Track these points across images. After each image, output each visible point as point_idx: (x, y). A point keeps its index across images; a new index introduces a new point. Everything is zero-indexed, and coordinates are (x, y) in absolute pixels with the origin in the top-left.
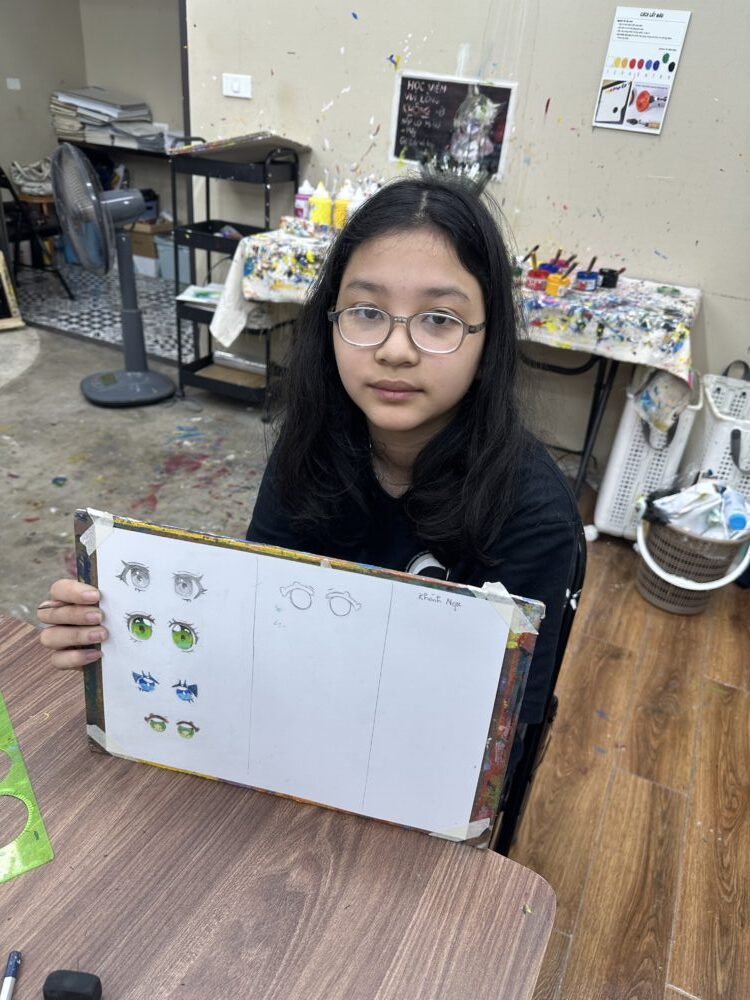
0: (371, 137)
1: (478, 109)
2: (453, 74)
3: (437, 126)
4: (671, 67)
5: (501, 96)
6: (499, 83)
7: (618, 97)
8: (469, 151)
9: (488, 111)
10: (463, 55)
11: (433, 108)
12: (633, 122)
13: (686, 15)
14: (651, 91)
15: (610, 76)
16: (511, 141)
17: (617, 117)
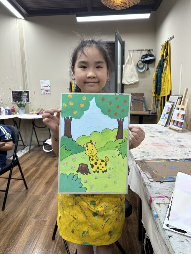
0: (9, 100)
1: (25, 94)
2: (20, 90)
3: (19, 97)
4: (49, 86)
5: (28, 92)
6: (27, 90)
7: (44, 91)
8: (25, 99)
9: (26, 94)
10: (21, 87)
11: (18, 95)
12: (47, 93)
13: (49, 81)
14: (48, 90)
15: (42, 88)
16: (30, 98)
17: (44, 93)
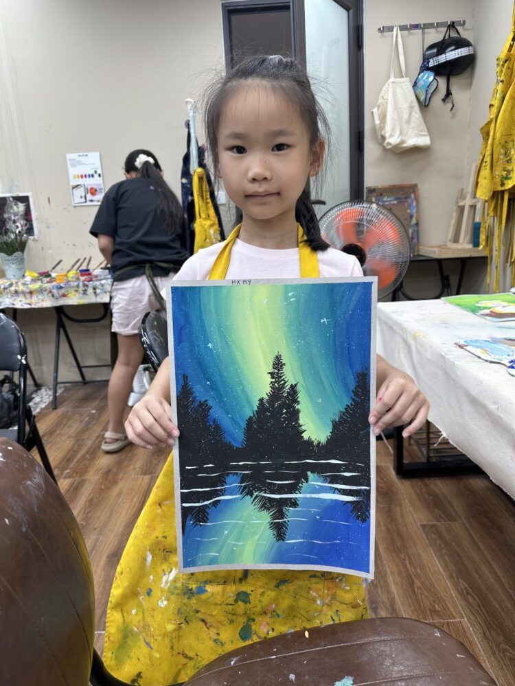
4: (99, 175)
5: (25, 200)
6: (21, 194)
7: (81, 192)
12: (92, 201)
13: (97, 154)
14: (95, 187)
15: (74, 182)
17: (83, 200)
